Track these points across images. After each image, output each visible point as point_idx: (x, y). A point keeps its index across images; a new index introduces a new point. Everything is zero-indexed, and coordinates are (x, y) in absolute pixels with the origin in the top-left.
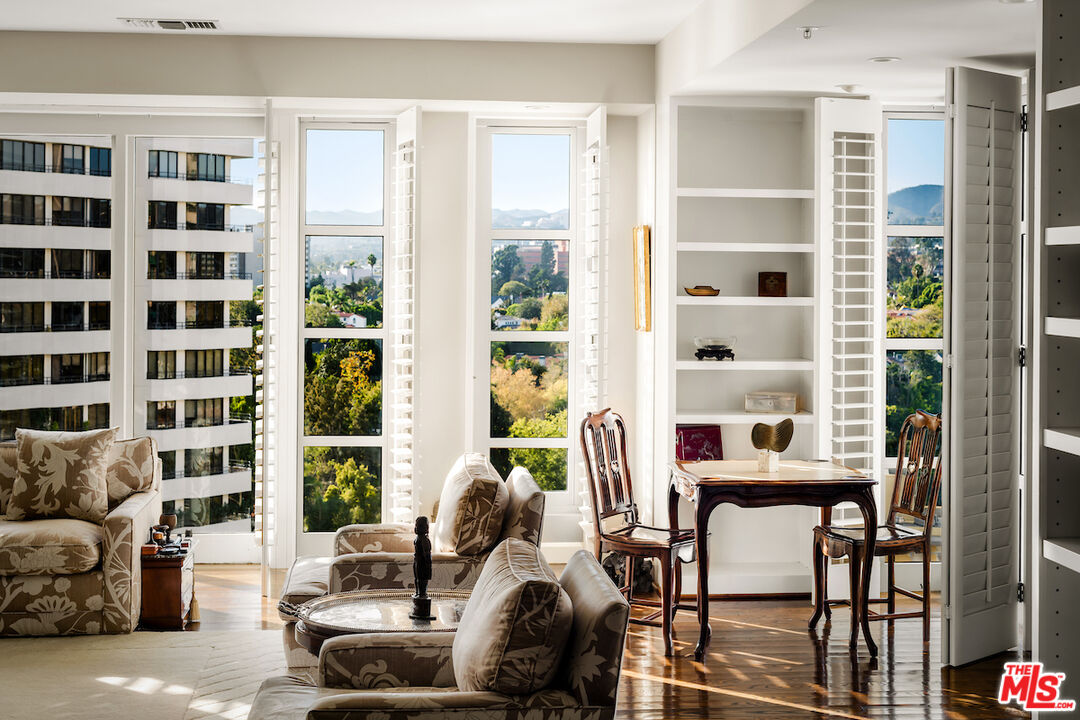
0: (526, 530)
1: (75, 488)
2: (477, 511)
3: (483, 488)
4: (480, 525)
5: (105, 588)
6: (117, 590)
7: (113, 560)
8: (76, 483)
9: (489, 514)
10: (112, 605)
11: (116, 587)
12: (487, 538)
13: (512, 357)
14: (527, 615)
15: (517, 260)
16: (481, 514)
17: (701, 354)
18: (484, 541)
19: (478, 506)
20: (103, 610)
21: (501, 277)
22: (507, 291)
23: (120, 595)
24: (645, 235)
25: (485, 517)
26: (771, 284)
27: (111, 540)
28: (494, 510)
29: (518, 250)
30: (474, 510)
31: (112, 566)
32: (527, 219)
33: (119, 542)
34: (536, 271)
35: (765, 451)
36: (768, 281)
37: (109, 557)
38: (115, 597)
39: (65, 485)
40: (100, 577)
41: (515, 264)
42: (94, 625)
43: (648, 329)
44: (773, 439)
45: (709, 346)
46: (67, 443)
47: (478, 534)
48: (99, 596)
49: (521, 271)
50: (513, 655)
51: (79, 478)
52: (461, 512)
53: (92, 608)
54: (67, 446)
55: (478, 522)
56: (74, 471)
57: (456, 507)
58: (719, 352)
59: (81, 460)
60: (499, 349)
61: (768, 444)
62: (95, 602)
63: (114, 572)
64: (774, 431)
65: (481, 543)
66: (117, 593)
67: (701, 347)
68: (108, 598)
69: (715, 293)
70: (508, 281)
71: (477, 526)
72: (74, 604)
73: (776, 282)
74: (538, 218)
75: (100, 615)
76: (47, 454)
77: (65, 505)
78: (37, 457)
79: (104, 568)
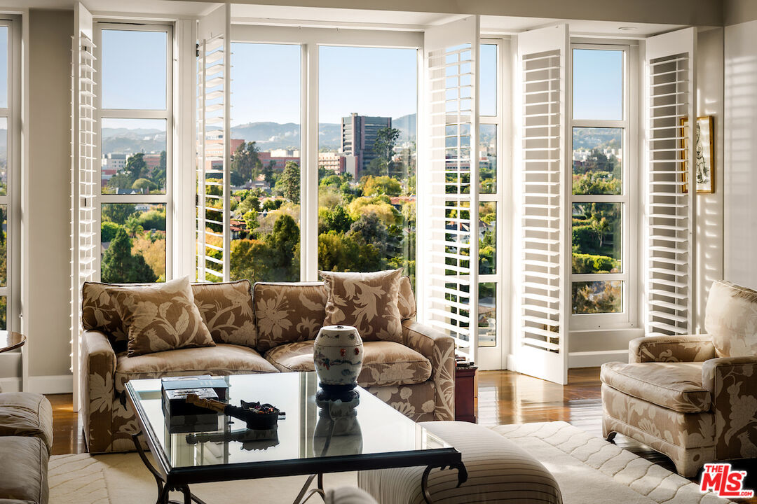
1: (384, 316)
5: (437, 394)
6: (446, 395)
7: (442, 372)
8: (384, 312)
10: (442, 407)
11: (445, 393)
13: (149, 232)
15: (143, 164)
20: (434, 412)
21: (132, 175)
22: (138, 186)
23: (447, 399)
27: (440, 356)
29: (144, 157)
31: (441, 377)
32: (147, 135)
33: (446, 357)
34: (157, 172)
37: (440, 369)
38: (444, 401)
39: (377, 315)
40: (433, 386)
41: (142, 166)
46: (371, 281)
48: (432, 401)
49: (146, 172)
51: (386, 309)
53: (426, 411)
54: (372, 284)
56: (382, 303)
59: (386, 294)
60: (140, 226)
62: (428, 406)
63: (443, 381)
66: (446, 398)
68: (438, 402)
70: (138, 178)
72: (413, 408)
74: (155, 135)
76: (358, 290)
77: (376, 330)
78: (350, 293)
79: (437, 379)
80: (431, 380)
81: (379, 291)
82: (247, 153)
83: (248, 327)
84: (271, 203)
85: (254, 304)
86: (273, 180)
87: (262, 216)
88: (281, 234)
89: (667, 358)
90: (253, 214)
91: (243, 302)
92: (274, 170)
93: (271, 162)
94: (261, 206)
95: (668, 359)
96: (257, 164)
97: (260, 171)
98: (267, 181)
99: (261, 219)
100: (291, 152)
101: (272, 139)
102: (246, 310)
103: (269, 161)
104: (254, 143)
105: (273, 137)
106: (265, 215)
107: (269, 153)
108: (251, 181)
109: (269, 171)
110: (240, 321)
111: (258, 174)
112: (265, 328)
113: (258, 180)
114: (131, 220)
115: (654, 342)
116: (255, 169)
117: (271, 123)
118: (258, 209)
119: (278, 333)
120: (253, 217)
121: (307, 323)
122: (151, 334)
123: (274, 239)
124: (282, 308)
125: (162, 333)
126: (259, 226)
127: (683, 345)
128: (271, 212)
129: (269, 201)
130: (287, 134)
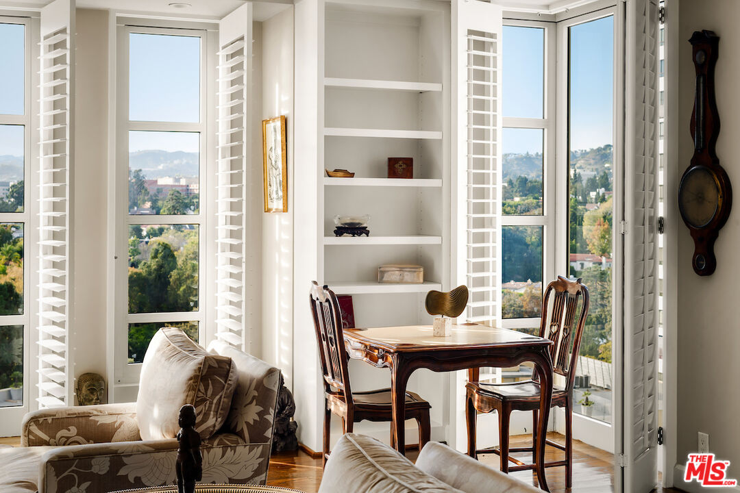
0: (262, 409)
2: (210, 392)
3: (216, 365)
4: (214, 406)
9: (223, 393)
12: (219, 420)
16: (214, 395)
17: (340, 232)
18: (217, 424)
19: (211, 386)
24: (282, 124)
25: (218, 397)
26: (399, 167)
28: (227, 389)
30: (206, 390)
35: (439, 316)
36: (397, 166)
43: (285, 210)
44: (448, 305)
45: (346, 224)
47: (211, 416)
52: (192, 393)
55: (211, 403)
57: (184, 387)
58: (355, 229)
61: (443, 310)
64: (448, 298)
65: (214, 426)
67: (340, 225)
69: (352, 175)
71: (210, 407)
73: (404, 166)
82: (134, 180)
84: (155, 231)
86: (158, 207)
87: (144, 243)
88: (157, 262)
89: (68, 438)
90: (134, 241)
92: (160, 197)
93: (158, 189)
94: (144, 233)
95: (70, 440)
96: (143, 191)
97: (146, 198)
98: (153, 209)
99: (142, 247)
100: (177, 180)
101: (161, 167)
103: (156, 188)
104: (140, 170)
105: (162, 165)
106: (147, 243)
107: (156, 181)
108: (136, 208)
109: (154, 198)
111: (144, 201)
113: (145, 207)
115: (50, 416)
116: (141, 197)
117: (159, 151)
118: (140, 236)
120: (134, 244)
123: (150, 266)
126: (140, 253)
127: (96, 419)
128: (154, 239)
129: (152, 228)
130: (176, 162)
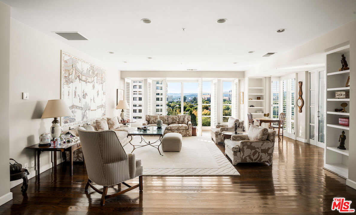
14: (265, 132)
17: (250, 106)
24: (243, 93)
35: (266, 117)
36: (258, 98)
37: (189, 128)
42: (188, 135)
43: (243, 104)
44: (267, 115)
50: (263, 136)
58: (252, 106)
62: (188, 133)
68: (189, 132)
69: (252, 99)
72: (186, 133)
75: (188, 134)
76: (181, 117)
77: (183, 122)
78: (179, 117)
79: (189, 129)
80: (188, 129)
81: (183, 117)
83: (167, 121)
85: (168, 118)
91: (166, 118)
102: (167, 119)
110: (165, 121)
112: (169, 122)
114: (193, 108)
119: (171, 122)
121: (174, 121)
122: (152, 122)
124: (171, 119)
125: (154, 122)
